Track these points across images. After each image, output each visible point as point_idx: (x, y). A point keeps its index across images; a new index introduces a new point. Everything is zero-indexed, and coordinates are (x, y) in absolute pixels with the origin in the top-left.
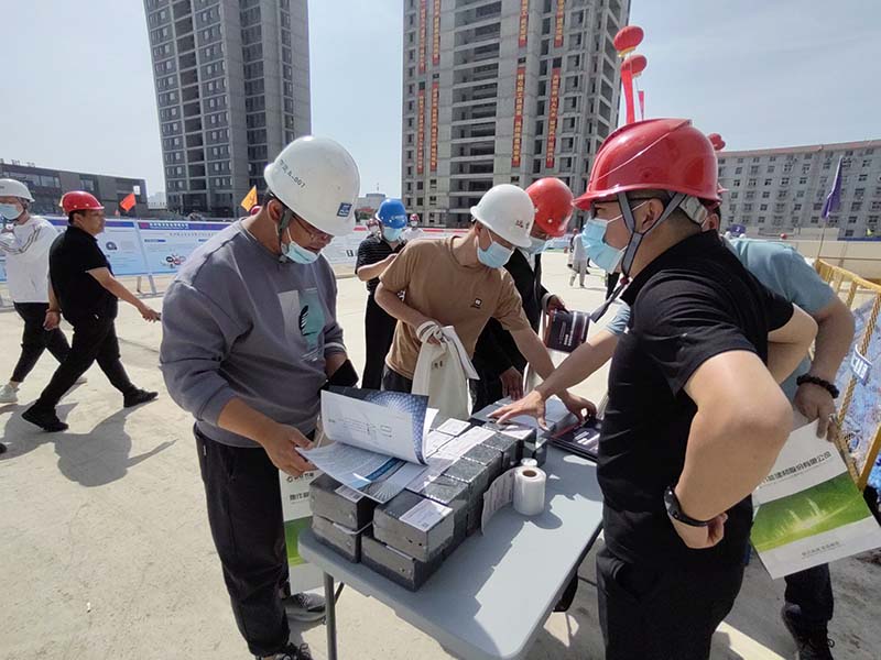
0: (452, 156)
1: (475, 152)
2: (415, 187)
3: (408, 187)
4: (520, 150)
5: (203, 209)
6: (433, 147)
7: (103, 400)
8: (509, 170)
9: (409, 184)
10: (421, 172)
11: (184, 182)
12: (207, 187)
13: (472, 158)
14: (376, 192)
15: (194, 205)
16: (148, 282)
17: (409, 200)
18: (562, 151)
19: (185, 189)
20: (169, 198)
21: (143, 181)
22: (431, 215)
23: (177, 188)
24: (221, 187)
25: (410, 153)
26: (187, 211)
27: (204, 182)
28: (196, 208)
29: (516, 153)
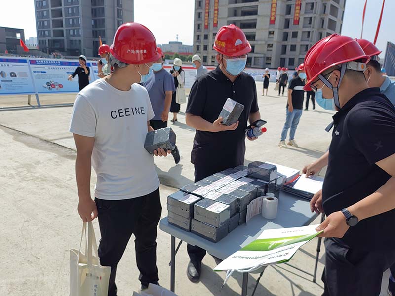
0: (228, 16)
1: (245, 13)
2: (202, 38)
3: (197, 38)
4: (275, 12)
5: (61, 50)
6: (215, 10)
7: (23, 168)
8: (267, 26)
9: (199, 36)
10: (207, 27)
11: (49, 31)
12: (65, 35)
13: (242, 18)
14: (176, 41)
15: (56, 47)
16: (35, 98)
17: (198, 47)
18: (305, 13)
19: (49, 35)
20: (39, 42)
21: (23, 30)
22: (213, 57)
23: (44, 35)
24: (74, 35)
25: (199, 14)
26: (51, 51)
27: (62, 31)
28: (57, 49)
29: (273, 14)
